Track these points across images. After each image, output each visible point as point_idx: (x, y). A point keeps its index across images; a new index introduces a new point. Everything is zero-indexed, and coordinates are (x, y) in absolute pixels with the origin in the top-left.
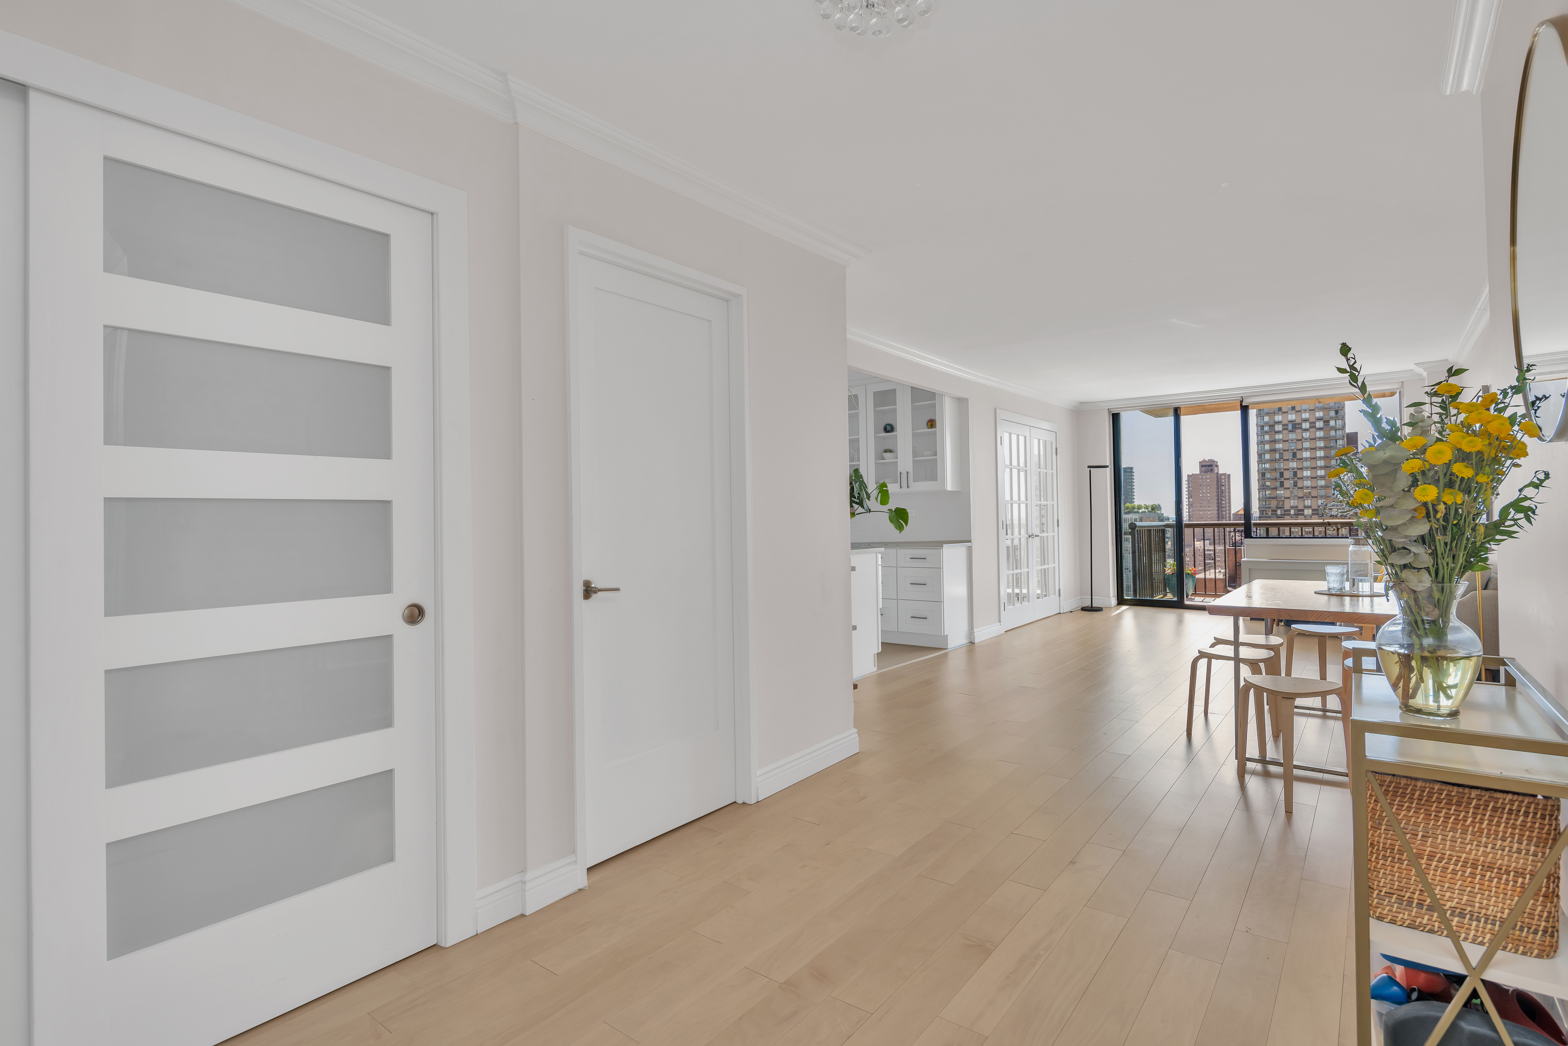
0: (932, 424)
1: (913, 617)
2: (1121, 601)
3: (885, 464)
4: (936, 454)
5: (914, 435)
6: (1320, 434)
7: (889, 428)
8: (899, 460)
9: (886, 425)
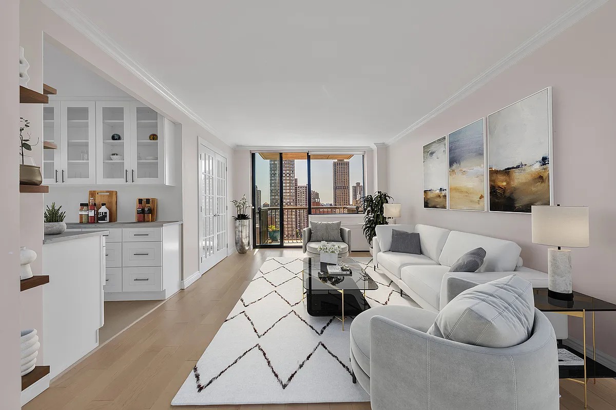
0: (154, 137)
1: (136, 280)
2: (255, 247)
3: (113, 164)
4: (157, 159)
5: (139, 145)
6: (288, 178)
7: (116, 137)
8: (125, 161)
9: (114, 135)
